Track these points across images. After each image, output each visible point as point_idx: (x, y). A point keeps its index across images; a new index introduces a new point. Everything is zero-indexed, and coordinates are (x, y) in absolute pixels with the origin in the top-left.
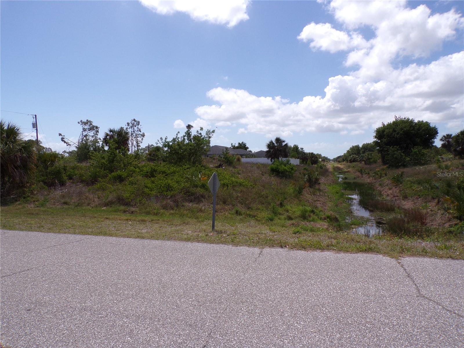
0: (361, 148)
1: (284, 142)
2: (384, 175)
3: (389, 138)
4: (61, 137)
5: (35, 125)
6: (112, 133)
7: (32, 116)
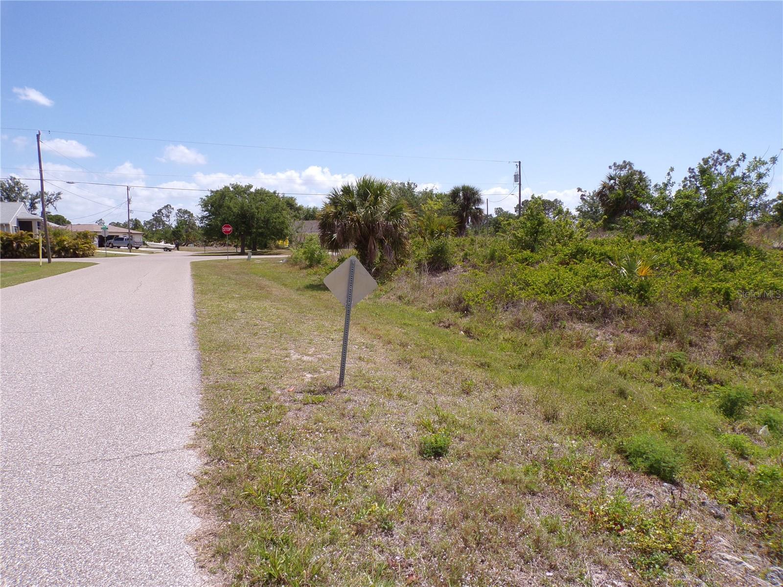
4: (580, 193)
5: (518, 178)
6: (612, 181)
7: (516, 163)
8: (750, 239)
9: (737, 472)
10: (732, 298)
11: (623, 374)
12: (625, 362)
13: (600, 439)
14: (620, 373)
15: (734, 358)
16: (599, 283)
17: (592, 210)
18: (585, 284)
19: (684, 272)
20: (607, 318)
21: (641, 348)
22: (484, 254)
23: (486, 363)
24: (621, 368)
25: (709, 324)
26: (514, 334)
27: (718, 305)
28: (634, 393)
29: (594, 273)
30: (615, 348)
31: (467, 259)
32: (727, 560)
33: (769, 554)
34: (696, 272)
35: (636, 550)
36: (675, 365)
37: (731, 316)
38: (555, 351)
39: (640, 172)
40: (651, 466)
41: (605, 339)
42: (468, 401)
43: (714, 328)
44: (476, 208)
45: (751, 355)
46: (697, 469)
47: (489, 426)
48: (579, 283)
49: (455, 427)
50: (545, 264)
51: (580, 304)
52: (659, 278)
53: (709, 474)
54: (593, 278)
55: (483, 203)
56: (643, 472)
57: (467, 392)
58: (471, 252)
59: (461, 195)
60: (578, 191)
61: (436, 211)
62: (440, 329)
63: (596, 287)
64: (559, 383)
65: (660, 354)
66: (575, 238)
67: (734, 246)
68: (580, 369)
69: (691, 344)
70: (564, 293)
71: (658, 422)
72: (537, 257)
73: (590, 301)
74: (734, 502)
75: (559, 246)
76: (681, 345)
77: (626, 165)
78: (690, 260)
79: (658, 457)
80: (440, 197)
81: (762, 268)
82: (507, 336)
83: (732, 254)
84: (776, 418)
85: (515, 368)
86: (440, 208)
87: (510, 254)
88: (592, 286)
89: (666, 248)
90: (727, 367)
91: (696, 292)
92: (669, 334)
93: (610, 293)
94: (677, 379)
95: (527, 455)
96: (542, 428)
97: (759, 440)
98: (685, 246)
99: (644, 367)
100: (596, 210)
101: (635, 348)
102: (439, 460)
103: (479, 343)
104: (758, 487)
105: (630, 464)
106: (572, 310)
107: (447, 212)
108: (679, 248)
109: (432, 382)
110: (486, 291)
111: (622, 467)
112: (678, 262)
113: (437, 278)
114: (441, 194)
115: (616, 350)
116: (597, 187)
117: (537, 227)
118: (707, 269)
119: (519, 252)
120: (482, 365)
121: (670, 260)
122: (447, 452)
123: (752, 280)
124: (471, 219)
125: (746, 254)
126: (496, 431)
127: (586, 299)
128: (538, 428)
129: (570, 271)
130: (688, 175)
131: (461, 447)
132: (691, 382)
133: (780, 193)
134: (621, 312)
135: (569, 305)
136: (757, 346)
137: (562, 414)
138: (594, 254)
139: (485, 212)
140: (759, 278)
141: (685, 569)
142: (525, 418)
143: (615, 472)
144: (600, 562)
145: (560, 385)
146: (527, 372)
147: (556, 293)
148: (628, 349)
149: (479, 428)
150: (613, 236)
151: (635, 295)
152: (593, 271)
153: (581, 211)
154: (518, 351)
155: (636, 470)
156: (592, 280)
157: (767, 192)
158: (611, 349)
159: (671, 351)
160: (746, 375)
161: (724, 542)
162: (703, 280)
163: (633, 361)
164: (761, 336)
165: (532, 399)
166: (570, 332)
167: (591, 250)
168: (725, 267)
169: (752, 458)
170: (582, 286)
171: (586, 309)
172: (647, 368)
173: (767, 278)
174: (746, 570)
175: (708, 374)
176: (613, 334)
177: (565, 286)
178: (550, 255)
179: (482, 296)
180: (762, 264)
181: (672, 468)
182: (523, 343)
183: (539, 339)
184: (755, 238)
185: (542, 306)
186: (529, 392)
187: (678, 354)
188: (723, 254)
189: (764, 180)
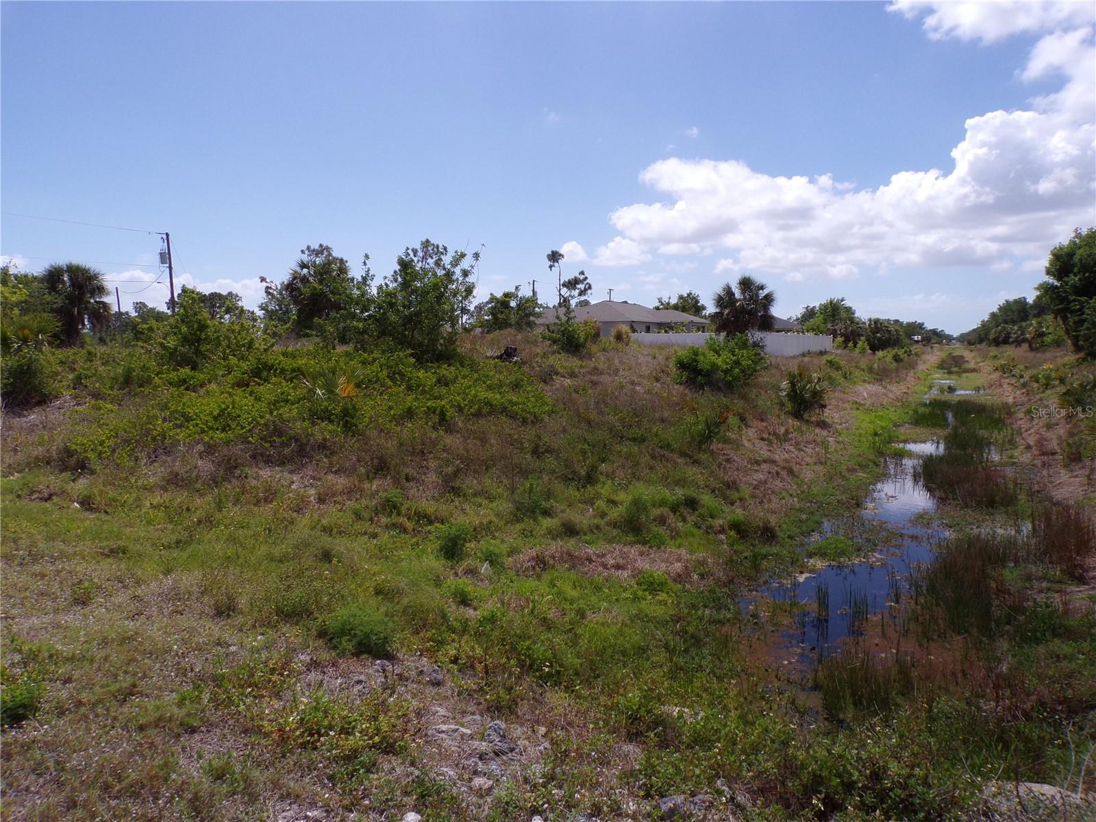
0: (1032, 307)
1: (762, 288)
2: (1057, 383)
3: (1087, 275)
4: (264, 284)
5: (165, 257)
6: (305, 271)
7: (160, 236)
8: (463, 347)
9: (459, 624)
10: (448, 419)
11: (327, 530)
12: (332, 514)
13: (297, 624)
14: (324, 529)
15: (453, 488)
16: (290, 410)
17: (281, 309)
18: (271, 413)
19: (395, 389)
20: (304, 457)
21: (349, 492)
22: (112, 375)
23: (119, 548)
24: (324, 522)
25: (425, 451)
26: (167, 496)
27: (433, 427)
28: (342, 553)
29: (284, 396)
30: (317, 496)
31: (81, 383)
32: (443, 732)
33: (488, 709)
34: (409, 388)
35: (336, 759)
36: (390, 507)
37: (449, 440)
38: (233, 512)
39: (342, 260)
40: (360, 644)
41: (302, 486)
42: (85, 615)
43: (432, 455)
44: (96, 302)
45: (470, 483)
46: (417, 632)
47: (119, 648)
48: (263, 412)
49: (56, 664)
50: (213, 386)
51: (266, 441)
52: (368, 399)
53: (429, 634)
54: (282, 404)
55: (108, 294)
56: (352, 654)
57: (82, 601)
58: (88, 373)
59: (65, 279)
60: (261, 281)
61: (17, 304)
62: (33, 504)
63: (288, 415)
64: (238, 557)
65: (373, 496)
66: (256, 349)
67: (446, 356)
68: (270, 531)
69: (407, 479)
70: (243, 428)
71: (370, 585)
72: (201, 377)
73: (280, 436)
74: (455, 661)
75: (233, 360)
76: (396, 482)
77: (323, 250)
78: (402, 375)
79: (367, 629)
80: (24, 280)
81: (476, 380)
82: (157, 500)
83: (445, 366)
84: (497, 551)
85: (170, 548)
86: (23, 299)
87: (157, 375)
88: (281, 414)
89: (374, 360)
90: (447, 501)
91: (410, 413)
92: (382, 470)
93: (306, 423)
94: (393, 524)
95: (185, 676)
96: (211, 629)
97: (482, 580)
98: (395, 357)
99: (354, 516)
100: (287, 309)
101: (342, 493)
102: (21, 727)
103: (108, 518)
104: (478, 635)
105: (335, 648)
106: (255, 450)
107: (42, 307)
108: (388, 359)
109: (11, 597)
110: (117, 434)
111: (325, 655)
112: (388, 377)
113: (25, 419)
114: (26, 276)
115: (319, 498)
116: (286, 278)
117: (198, 333)
118: (421, 385)
119: (173, 370)
120: (113, 553)
121: (380, 374)
122: (36, 709)
123: (467, 395)
124: (89, 318)
125: (460, 365)
126: (131, 653)
127: (274, 434)
128: (205, 630)
129: (250, 395)
130: (398, 268)
131: (64, 694)
132: (409, 525)
133: (491, 294)
134: (322, 446)
135: (252, 443)
136: (475, 471)
137: (242, 602)
138: (283, 371)
139: (115, 309)
140: (473, 392)
141: (395, 761)
142: (184, 621)
143: (314, 665)
144: (289, 795)
145: (240, 560)
146: (189, 550)
147: (230, 429)
148: (334, 495)
149: (100, 655)
150: (308, 344)
151: (339, 424)
152: (283, 393)
153: (267, 310)
154: (176, 521)
155: (342, 655)
156: (281, 407)
157: (475, 293)
158: (312, 498)
159: (386, 490)
160: (467, 507)
161: (442, 711)
162: (417, 398)
163: (340, 511)
164: (479, 459)
165: (195, 589)
166: (254, 482)
167: (279, 364)
168: (439, 381)
169: (475, 603)
170: (268, 416)
171: (275, 447)
172: (358, 516)
173: (481, 392)
174: (463, 736)
175: (428, 512)
176: (314, 478)
177: (244, 417)
178: (221, 373)
179: (111, 443)
180: (476, 376)
181: (385, 638)
182: (184, 508)
183: (209, 498)
184: (468, 346)
185: (210, 449)
186: (190, 579)
187: (394, 493)
188: (436, 365)
189: (470, 279)
